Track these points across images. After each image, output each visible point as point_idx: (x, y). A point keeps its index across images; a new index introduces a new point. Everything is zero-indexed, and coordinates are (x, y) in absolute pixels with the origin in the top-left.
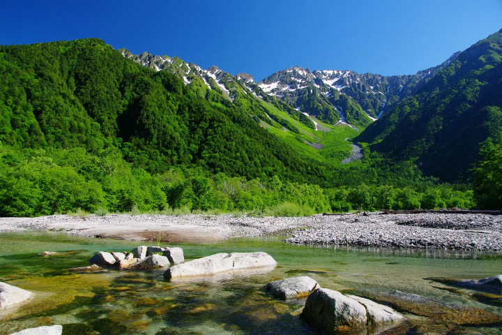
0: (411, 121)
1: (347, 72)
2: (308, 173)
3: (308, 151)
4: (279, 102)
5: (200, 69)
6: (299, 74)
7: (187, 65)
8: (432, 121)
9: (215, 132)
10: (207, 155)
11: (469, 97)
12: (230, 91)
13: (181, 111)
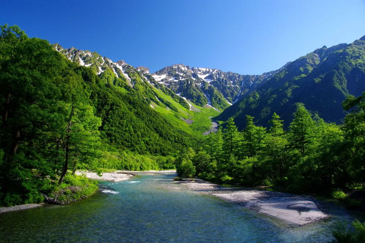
0: (252, 108)
1: (216, 70)
2: (176, 142)
3: (182, 125)
4: (166, 89)
5: (111, 62)
6: (181, 70)
7: (102, 58)
8: (264, 110)
9: (114, 113)
10: (107, 128)
11: (289, 95)
12: (132, 79)
13: (93, 96)
